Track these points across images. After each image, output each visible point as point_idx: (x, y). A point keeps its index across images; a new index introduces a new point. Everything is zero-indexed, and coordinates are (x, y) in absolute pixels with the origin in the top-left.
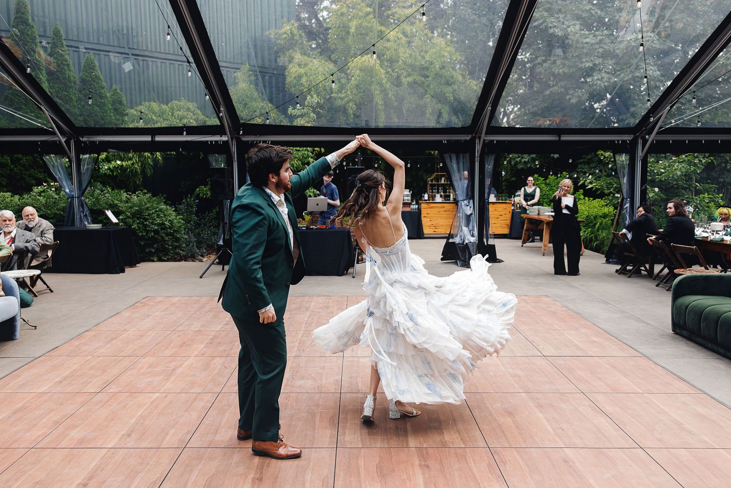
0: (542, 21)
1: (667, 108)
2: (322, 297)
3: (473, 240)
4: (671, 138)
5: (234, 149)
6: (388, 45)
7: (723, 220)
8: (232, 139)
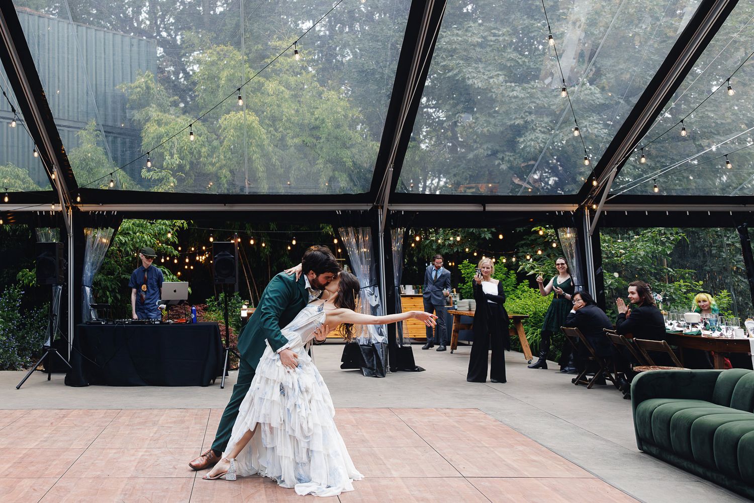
0: (457, 70)
1: (614, 170)
2: (176, 410)
3: (380, 339)
4: (626, 208)
5: (70, 221)
6: (268, 100)
7: (700, 311)
8: (67, 208)
